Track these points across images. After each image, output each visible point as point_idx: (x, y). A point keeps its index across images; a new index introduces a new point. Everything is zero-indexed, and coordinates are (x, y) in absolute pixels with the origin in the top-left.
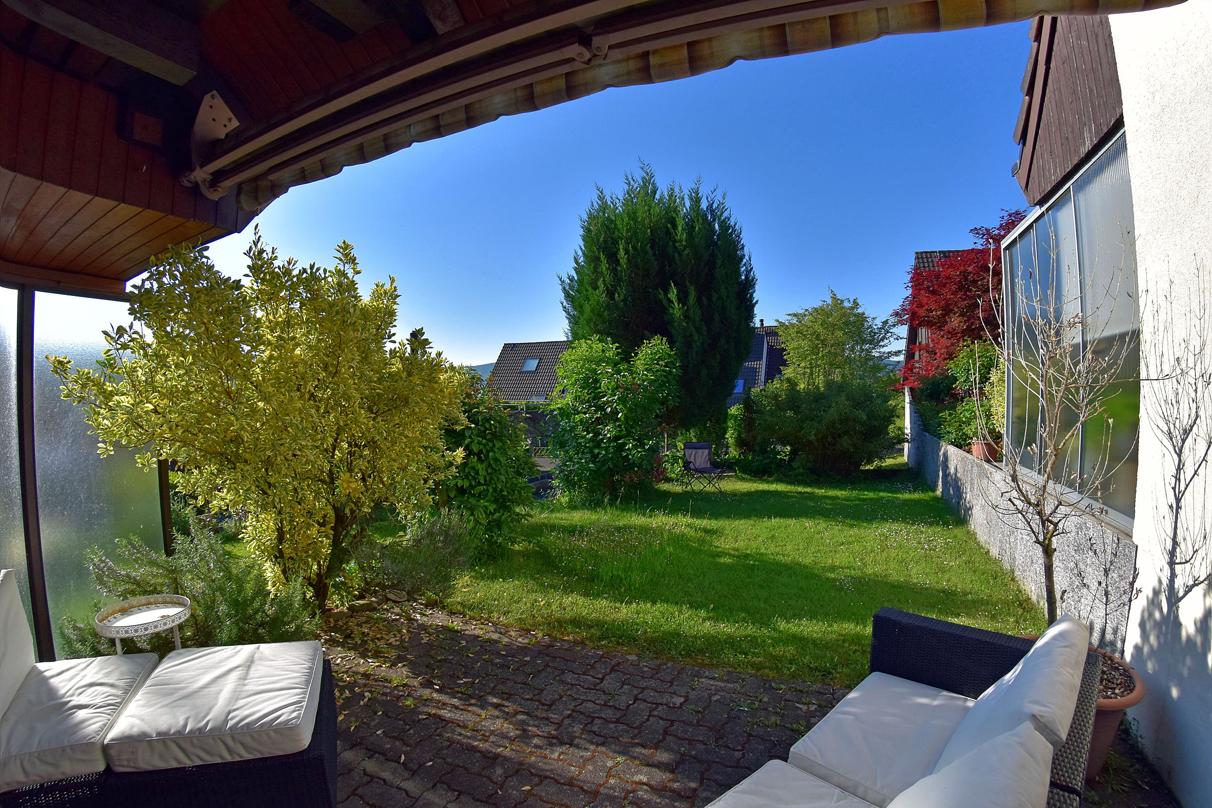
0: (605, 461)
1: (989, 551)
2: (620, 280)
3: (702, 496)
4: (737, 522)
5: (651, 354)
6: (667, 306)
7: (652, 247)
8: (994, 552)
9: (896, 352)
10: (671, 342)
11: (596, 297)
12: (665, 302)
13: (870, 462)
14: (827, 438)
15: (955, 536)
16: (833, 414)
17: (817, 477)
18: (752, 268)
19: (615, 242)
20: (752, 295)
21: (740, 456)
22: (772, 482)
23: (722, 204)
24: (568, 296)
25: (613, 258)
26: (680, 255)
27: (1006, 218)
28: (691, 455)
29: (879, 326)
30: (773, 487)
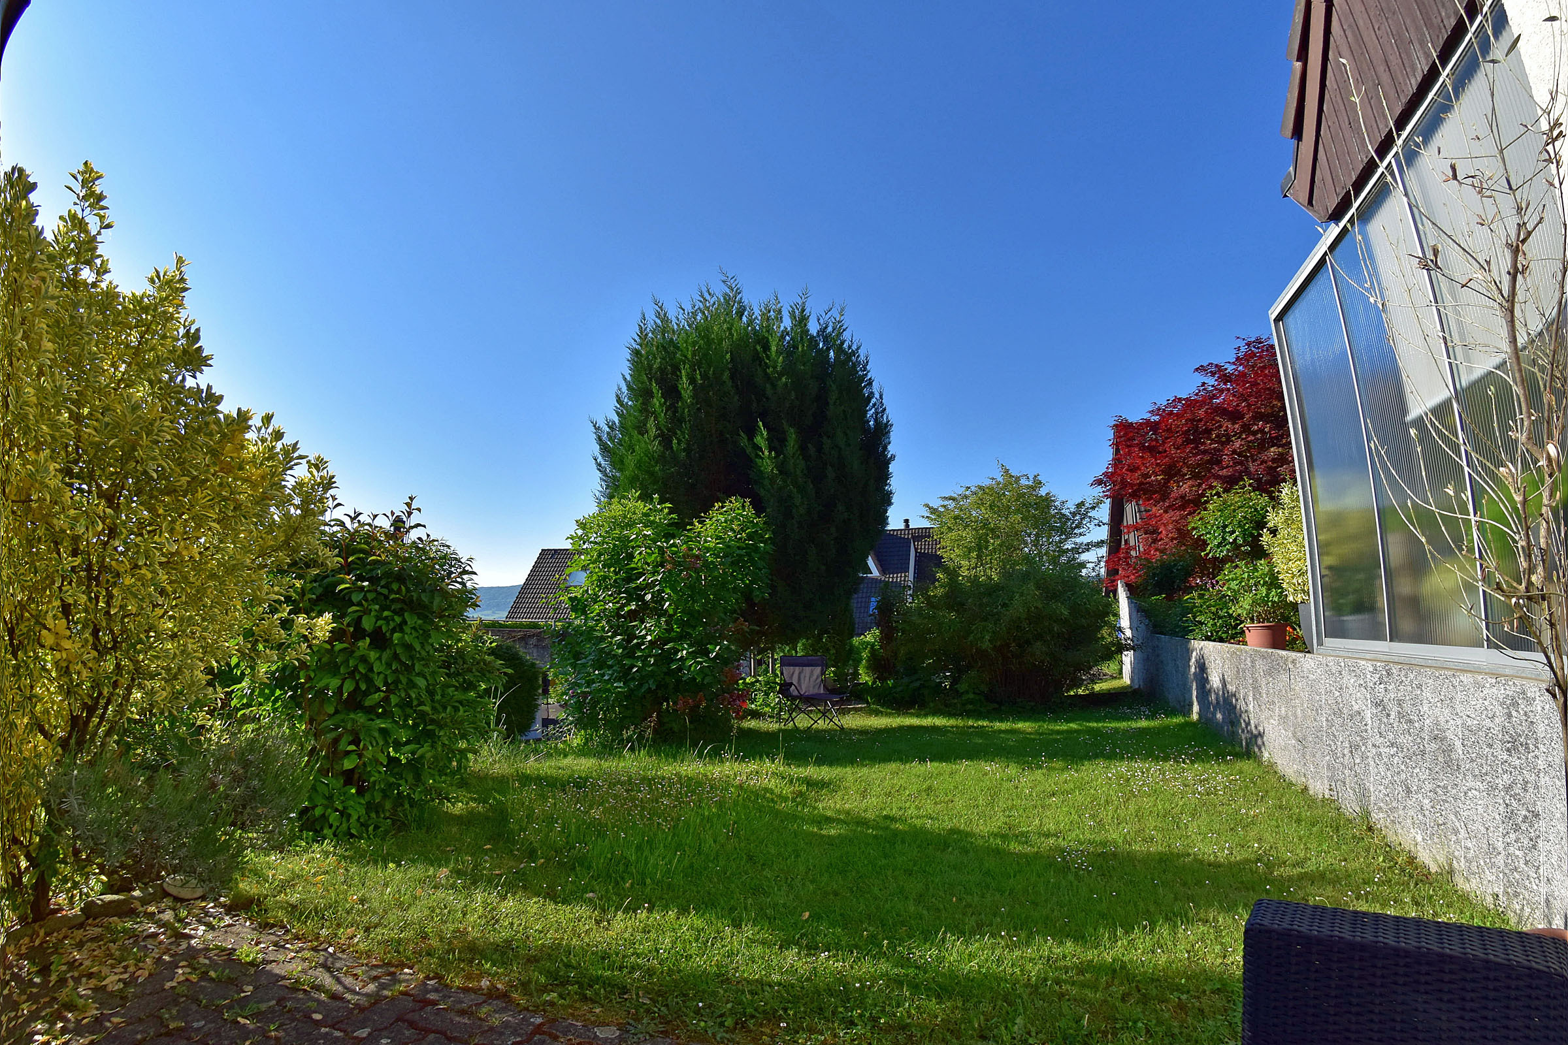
0: (643, 678)
1: (1306, 789)
2: (681, 421)
3: (810, 735)
4: (865, 770)
5: (726, 522)
6: (753, 455)
7: (732, 378)
8: (1319, 788)
9: (1098, 543)
10: (759, 508)
11: (643, 445)
12: (749, 450)
13: (1077, 683)
14: (1008, 645)
15: (1241, 772)
16: (1017, 608)
17: (996, 706)
18: (885, 409)
19: (676, 369)
20: (885, 448)
21: (874, 682)
22: (926, 715)
23: (839, 322)
24: (604, 448)
25: (671, 392)
26: (774, 386)
27: (1243, 349)
28: (793, 674)
29: (1072, 510)
30: (928, 721)
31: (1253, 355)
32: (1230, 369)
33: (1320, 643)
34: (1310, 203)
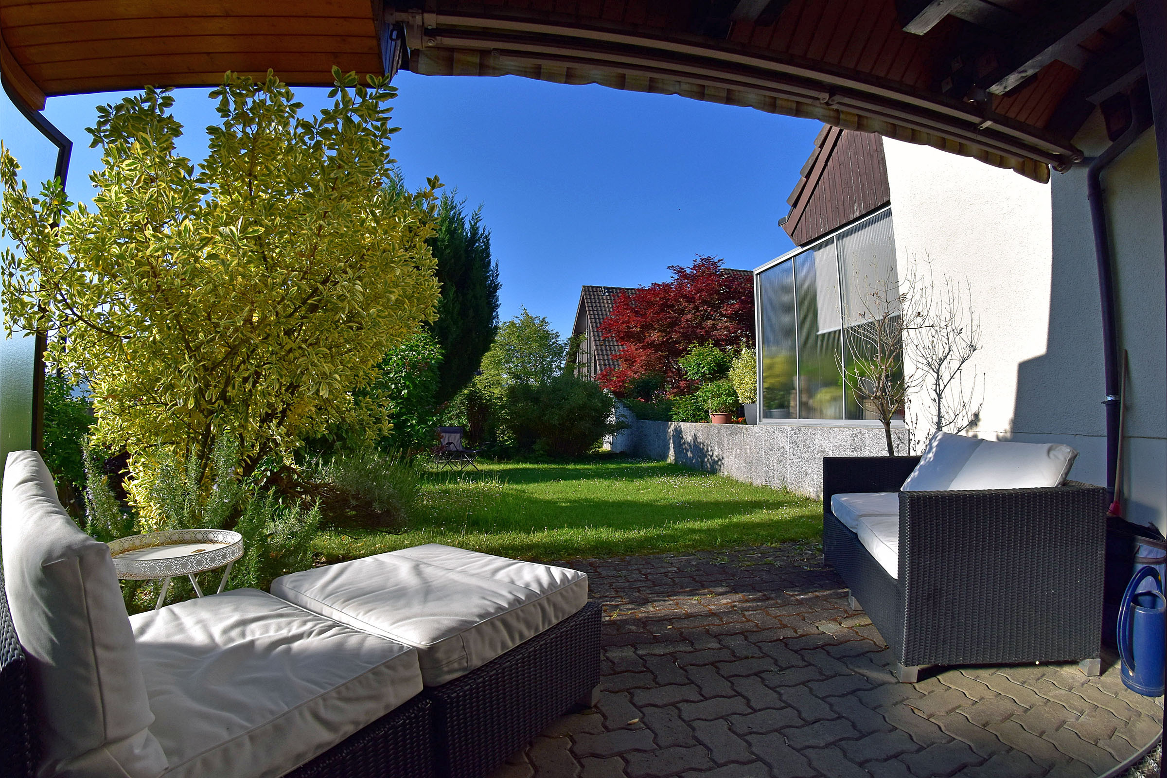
1: (751, 484)
8: (759, 482)
18: (498, 275)
31: (703, 265)
32: (688, 271)
33: (760, 421)
34: (792, 235)
